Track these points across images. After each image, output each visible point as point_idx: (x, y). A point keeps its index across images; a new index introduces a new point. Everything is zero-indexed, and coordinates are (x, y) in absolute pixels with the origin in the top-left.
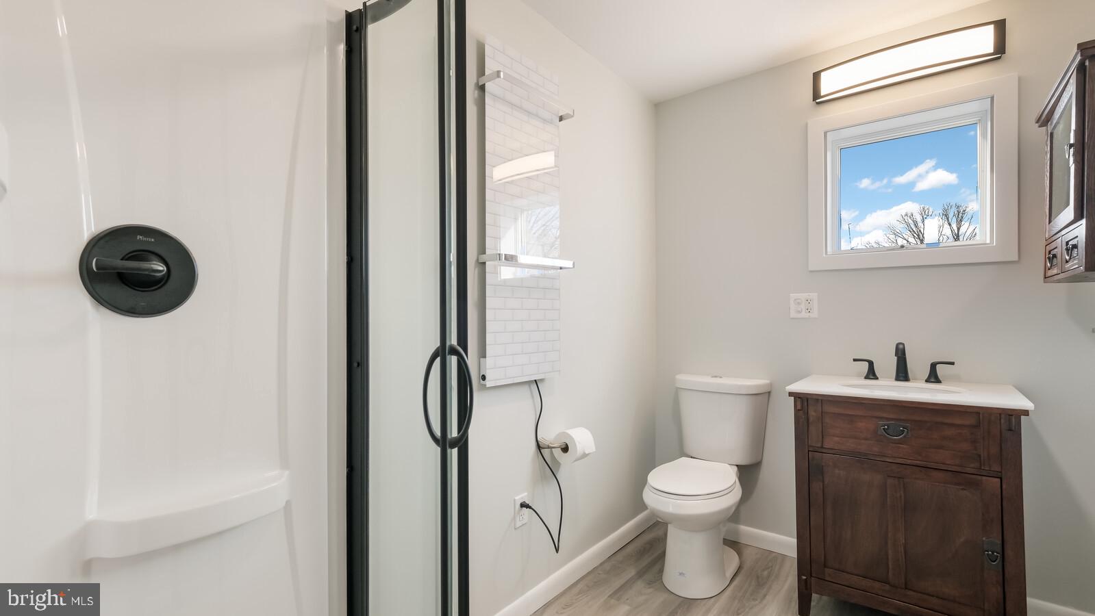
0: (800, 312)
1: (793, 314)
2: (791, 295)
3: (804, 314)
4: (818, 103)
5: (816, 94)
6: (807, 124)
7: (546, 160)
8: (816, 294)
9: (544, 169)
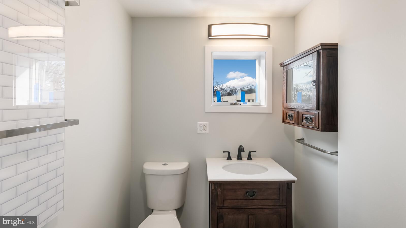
0: (201, 131)
1: (199, 132)
2: (198, 122)
3: (203, 132)
4: (209, 39)
5: (210, 35)
6: (205, 46)
7: (57, 32)
8: (208, 122)
9: (57, 37)
